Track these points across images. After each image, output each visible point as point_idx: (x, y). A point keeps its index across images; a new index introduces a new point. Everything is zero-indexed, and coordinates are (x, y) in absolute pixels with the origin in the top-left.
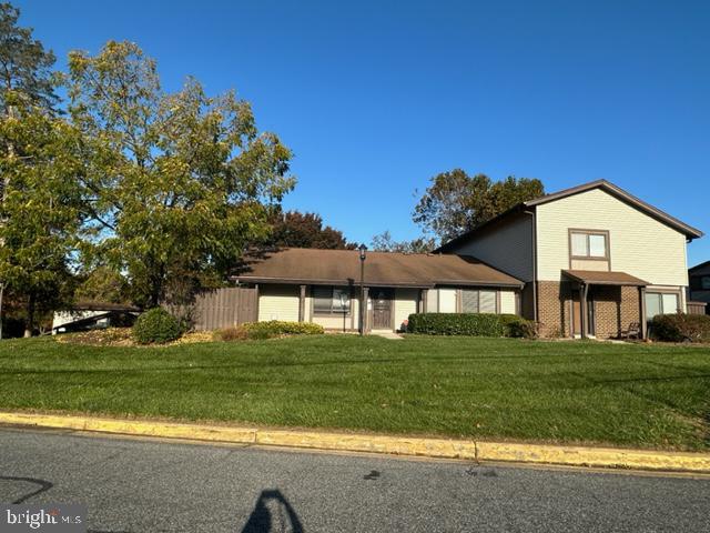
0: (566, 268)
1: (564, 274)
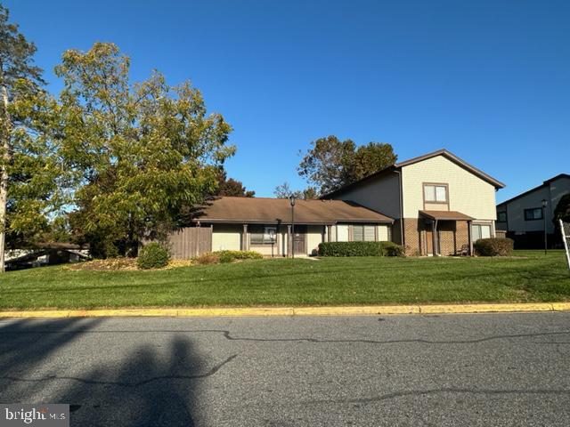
0: (422, 209)
1: (420, 213)
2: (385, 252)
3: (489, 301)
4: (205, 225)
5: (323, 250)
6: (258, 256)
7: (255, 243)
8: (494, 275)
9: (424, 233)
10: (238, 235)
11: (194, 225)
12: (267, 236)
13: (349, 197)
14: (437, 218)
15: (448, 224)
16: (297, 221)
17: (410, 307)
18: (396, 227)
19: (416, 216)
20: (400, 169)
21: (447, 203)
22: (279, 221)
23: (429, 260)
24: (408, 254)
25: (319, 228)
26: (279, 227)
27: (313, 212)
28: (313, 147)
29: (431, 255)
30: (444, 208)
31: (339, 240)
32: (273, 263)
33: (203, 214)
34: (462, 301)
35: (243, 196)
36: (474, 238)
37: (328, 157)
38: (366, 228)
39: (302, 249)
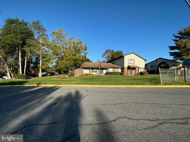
0: (128, 65)
1: (128, 66)
2: (120, 74)
3: (142, 85)
4: (82, 68)
5: (107, 73)
6: (93, 75)
7: (92, 72)
8: (144, 79)
9: (129, 70)
10: (89, 70)
11: (80, 68)
12: (95, 70)
13: (113, 62)
14: (132, 67)
15: (134, 68)
16: (101, 67)
17: (125, 86)
18: (123, 69)
19: (127, 66)
20: (124, 56)
21: (134, 64)
22: (98, 67)
23: (130, 76)
24: (125, 75)
25: (106, 69)
26: (97, 69)
27: (105, 66)
28: (105, 52)
29: (130, 75)
30: (133, 65)
31: (110, 71)
32: (96, 76)
33: (81, 66)
34: (136, 85)
35: (90, 62)
36: (140, 71)
37: (108, 53)
38: (116, 69)
39: (102, 73)
